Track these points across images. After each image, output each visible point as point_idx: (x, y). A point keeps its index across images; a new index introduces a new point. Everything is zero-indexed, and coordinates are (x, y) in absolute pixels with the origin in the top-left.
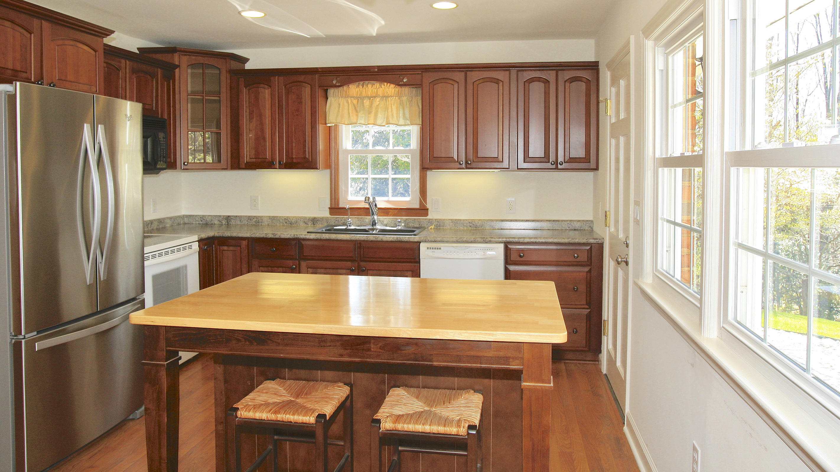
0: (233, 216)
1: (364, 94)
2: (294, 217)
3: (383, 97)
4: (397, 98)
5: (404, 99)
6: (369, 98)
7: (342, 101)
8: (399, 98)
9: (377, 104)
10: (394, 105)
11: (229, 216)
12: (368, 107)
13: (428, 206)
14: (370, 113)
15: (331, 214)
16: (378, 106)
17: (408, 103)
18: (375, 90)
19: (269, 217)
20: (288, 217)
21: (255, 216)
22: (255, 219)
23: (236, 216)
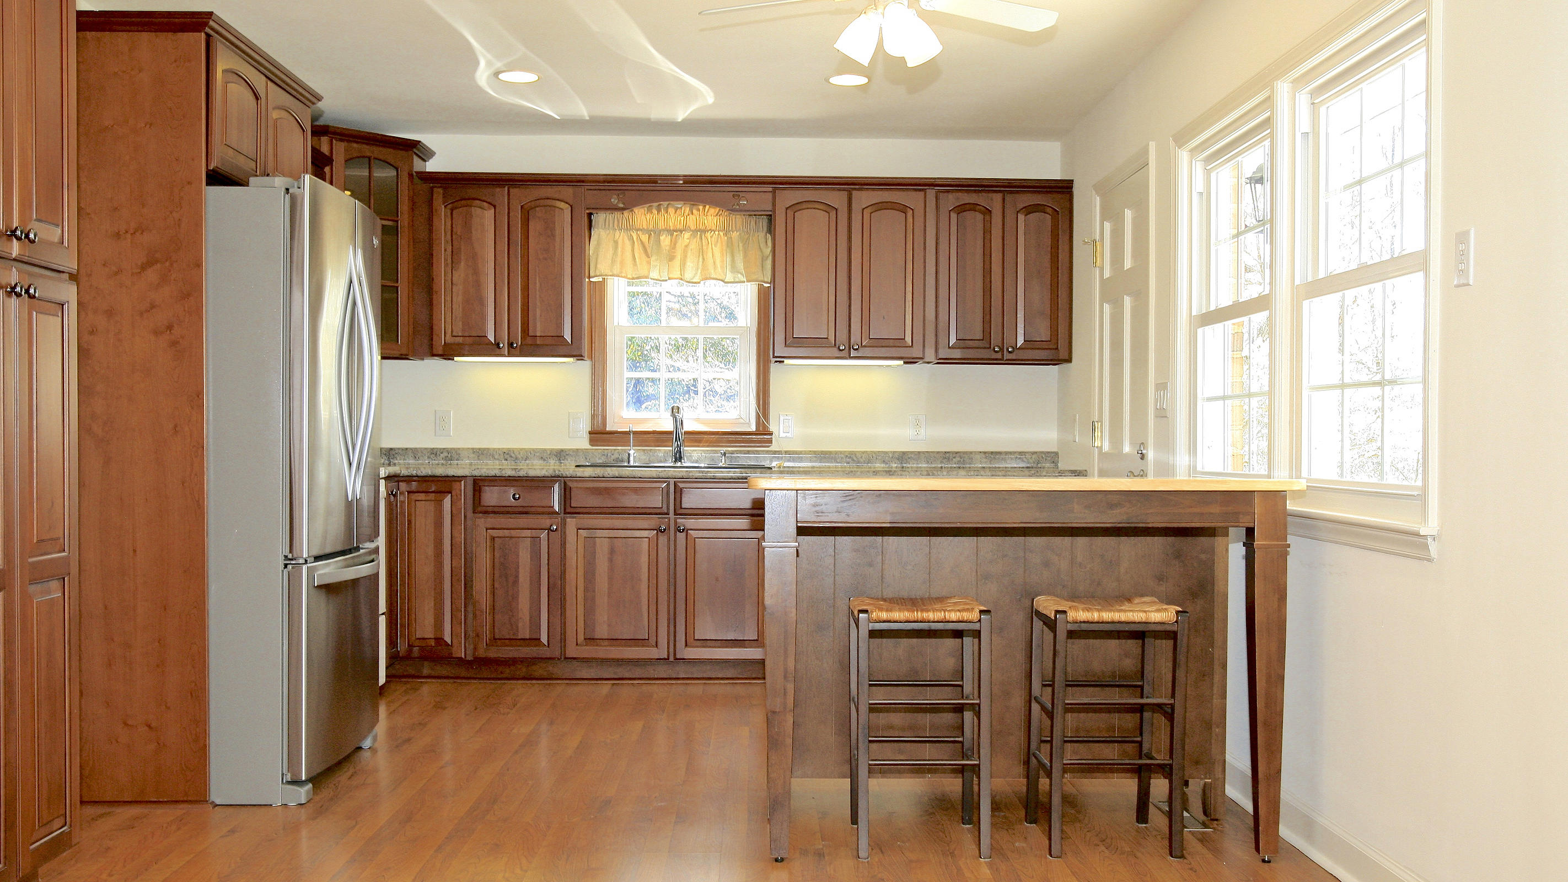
0: (399, 449)
1: (661, 225)
2: (521, 449)
3: (696, 231)
4: (721, 234)
5: (735, 235)
6: (670, 232)
7: (622, 237)
8: (725, 235)
9: (686, 244)
10: (715, 246)
11: (391, 449)
12: (667, 248)
13: (772, 428)
14: (671, 258)
15: (593, 442)
16: (686, 246)
17: (741, 245)
18: (682, 219)
19: (473, 449)
20: (509, 450)
21: (444, 449)
22: (446, 454)
23: (407, 449)
